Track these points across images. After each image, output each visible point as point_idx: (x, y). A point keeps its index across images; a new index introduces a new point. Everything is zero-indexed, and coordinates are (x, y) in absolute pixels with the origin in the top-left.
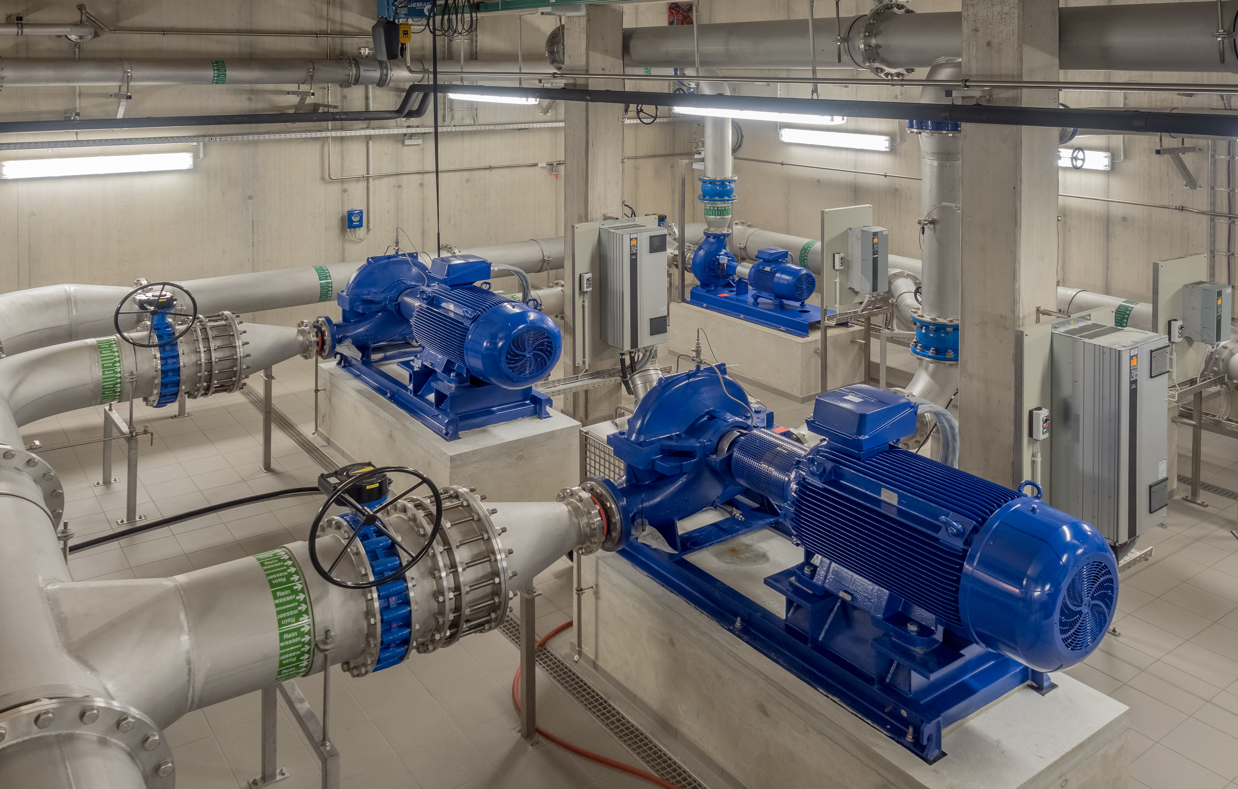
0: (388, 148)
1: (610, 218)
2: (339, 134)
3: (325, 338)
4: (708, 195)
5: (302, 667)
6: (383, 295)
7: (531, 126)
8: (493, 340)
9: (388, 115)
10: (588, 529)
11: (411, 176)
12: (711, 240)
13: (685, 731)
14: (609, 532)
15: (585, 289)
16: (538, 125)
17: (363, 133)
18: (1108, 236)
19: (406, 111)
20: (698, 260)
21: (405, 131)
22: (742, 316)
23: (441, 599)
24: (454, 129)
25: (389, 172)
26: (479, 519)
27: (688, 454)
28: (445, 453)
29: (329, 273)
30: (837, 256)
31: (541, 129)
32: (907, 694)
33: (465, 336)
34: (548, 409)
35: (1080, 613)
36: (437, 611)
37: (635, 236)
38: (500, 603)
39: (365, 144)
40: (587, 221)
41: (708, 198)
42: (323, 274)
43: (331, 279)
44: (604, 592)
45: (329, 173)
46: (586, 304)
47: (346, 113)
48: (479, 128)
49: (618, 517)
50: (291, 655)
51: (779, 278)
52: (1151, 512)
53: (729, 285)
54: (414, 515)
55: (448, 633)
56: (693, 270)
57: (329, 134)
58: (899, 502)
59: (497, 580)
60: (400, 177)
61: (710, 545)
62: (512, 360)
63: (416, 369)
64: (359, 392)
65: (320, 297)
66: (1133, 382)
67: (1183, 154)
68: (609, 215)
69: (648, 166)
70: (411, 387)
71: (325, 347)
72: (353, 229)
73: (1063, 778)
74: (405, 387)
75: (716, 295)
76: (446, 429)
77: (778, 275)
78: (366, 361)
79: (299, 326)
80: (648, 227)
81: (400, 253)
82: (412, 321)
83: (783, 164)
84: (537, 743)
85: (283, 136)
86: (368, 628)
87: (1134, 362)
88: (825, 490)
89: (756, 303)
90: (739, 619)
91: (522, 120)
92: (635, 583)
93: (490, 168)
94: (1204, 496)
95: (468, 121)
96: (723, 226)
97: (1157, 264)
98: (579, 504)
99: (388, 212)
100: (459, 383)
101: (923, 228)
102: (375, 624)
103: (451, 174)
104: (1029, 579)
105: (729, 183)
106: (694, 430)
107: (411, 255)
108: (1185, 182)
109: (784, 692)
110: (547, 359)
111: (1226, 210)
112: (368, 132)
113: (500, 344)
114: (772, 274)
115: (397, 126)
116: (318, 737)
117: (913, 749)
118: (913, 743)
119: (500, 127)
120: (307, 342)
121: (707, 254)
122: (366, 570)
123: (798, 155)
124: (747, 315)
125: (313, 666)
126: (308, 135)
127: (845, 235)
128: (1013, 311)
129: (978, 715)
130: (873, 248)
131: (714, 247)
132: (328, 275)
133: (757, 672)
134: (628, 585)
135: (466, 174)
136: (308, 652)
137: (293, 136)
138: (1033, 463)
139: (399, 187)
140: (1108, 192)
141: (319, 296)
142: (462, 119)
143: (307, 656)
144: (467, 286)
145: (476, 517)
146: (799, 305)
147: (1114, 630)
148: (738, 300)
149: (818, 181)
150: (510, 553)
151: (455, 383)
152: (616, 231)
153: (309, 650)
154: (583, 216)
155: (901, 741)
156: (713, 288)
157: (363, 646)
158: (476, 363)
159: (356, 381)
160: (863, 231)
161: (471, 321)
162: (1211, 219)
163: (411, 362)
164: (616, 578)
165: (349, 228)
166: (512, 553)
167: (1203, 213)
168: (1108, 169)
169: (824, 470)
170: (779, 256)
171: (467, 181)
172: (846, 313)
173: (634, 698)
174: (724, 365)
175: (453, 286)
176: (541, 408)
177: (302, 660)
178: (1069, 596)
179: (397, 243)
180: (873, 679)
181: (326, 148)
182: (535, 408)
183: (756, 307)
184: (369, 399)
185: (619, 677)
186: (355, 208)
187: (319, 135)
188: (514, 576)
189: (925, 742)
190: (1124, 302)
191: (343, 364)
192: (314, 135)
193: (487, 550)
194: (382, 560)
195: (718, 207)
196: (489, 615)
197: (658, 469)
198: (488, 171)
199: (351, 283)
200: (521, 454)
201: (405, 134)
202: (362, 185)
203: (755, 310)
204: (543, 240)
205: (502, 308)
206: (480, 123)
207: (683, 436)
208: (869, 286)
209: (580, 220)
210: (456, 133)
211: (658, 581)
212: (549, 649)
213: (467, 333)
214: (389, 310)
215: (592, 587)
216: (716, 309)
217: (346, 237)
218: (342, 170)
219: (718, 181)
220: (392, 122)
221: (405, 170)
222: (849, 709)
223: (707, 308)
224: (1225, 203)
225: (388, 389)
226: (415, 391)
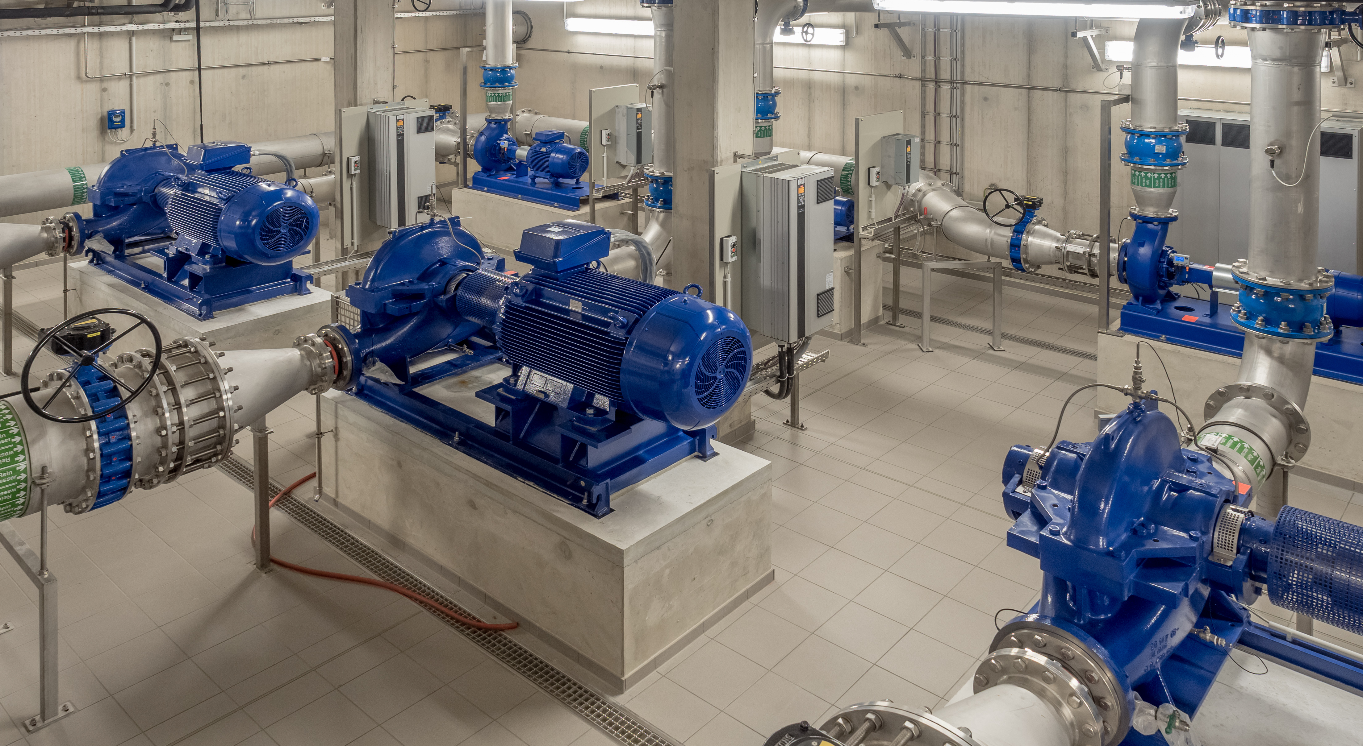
0: (153, 44)
1: (380, 102)
2: (96, 29)
3: (73, 233)
4: (489, 82)
5: (18, 505)
6: (139, 187)
7: (312, 19)
8: (245, 218)
9: (151, 9)
10: (319, 370)
11: (180, 73)
12: (493, 126)
13: (411, 541)
14: (340, 373)
15: (353, 172)
16: (321, 19)
17: (124, 28)
18: (844, 104)
19: (172, 5)
20: (479, 146)
21: (172, 26)
22: (520, 196)
23: (164, 433)
24: (227, 23)
25: (155, 70)
26: (206, 362)
27: (419, 296)
28: (197, 332)
29: (83, 174)
30: (604, 132)
31: (323, 22)
32: (585, 467)
33: (219, 216)
34: (309, 285)
35: (715, 378)
36: (160, 446)
37: (402, 117)
38: (225, 435)
39: (128, 40)
40: (356, 105)
41: (488, 84)
42: (77, 175)
43: (86, 180)
44: (343, 433)
45: (86, 72)
46: (354, 186)
47: (103, 7)
48: (255, 22)
49: (349, 358)
50: (5, 493)
51: (554, 158)
52: (818, 317)
53: (510, 169)
54: (140, 362)
55: (172, 465)
56: (475, 157)
57: (85, 30)
58: (583, 309)
59: (222, 414)
60: (167, 74)
61: (440, 378)
62: (267, 236)
63: (171, 256)
64: (111, 286)
65: (74, 199)
66: (801, 207)
67: (900, 28)
68: (379, 99)
69: (438, 59)
70: (165, 275)
71: (73, 243)
72: (114, 130)
73: (709, 518)
74: (160, 276)
75: (496, 178)
76: (200, 310)
77: (553, 155)
78: (119, 254)
79: (44, 223)
80: (417, 109)
81: (157, 144)
82: (167, 209)
83: (569, 53)
84: (271, 571)
85: (31, 33)
86: (88, 464)
87: (801, 190)
88: (526, 308)
89: (534, 183)
90: (457, 433)
91: (303, 14)
92: (369, 418)
93: (269, 63)
94: (902, 319)
95: (244, 15)
96: (504, 112)
97: (858, 119)
98: (311, 348)
99: (155, 112)
100: (214, 264)
101: (652, 93)
102: (94, 458)
103: (226, 70)
104: (673, 353)
105: (510, 69)
106: (426, 276)
107: (169, 147)
108: (902, 54)
109: (488, 484)
110: (303, 234)
111: (933, 76)
112: (130, 28)
113: (254, 222)
114: (548, 154)
115: (164, 22)
116: (36, 568)
117: (587, 510)
118: (587, 506)
119: (278, 21)
120: (53, 239)
121: (488, 140)
122: (85, 410)
123: (583, 43)
124: (525, 195)
125: (30, 503)
126: (61, 31)
127: (612, 113)
128: (713, 156)
129: (648, 481)
130: (637, 123)
131: (496, 132)
132: (83, 176)
133: (467, 472)
134: (362, 422)
135: (242, 71)
136: (25, 489)
137: (43, 32)
138: (725, 283)
139: (167, 84)
140: (843, 65)
141: (72, 199)
142: (238, 13)
143: (23, 493)
144: (226, 170)
145: (203, 360)
146: (574, 183)
147: (802, 426)
148: (517, 182)
149: (602, 67)
150: (235, 390)
151: (210, 264)
152: (383, 114)
153: (26, 487)
154: (353, 101)
155: (579, 505)
156: (494, 172)
157: (84, 482)
158: (230, 244)
159: (109, 276)
160: (628, 108)
161: (224, 202)
162: (922, 84)
163: (166, 250)
164: (352, 417)
165: (109, 129)
166: (238, 389)
167: (916, 79)
168: (843, 44)
169: (527, 290)
170: (554, 137)
171: (244, 77)
172: (614, 186)
173: (368, 524)
174: (458, 218)
175: (210, 171)
176: (301, 285)
177: (18, 497)
178: (704, 364)
179: (154, 135)
180: (558, 459)
181: (82, 46)
182: (296, 285)
183: (534, 187)
184: (122, 291)
185: (356, 508)
186: (116, 108)
187: (73, 31)
188: (239, 410)
189: (594, 501)
190: (850, 160)
191: (95, 262)
192: (67, 31)
193: (213, 389)
194: (103, 401)
195: (499, 94)
196: (215, 447)
197: (389, 312)
198: (266, 67)
199: (102, 177)
200: (278, 328)
201: (173, 30)
202: (124, 84)
203: (532, 190)
204: (324, 134)
205: (257, 188)
206: (257, 17)
207: (416, 281)
208: (633, 158)
209: (349, 105)
210: (231, 28)
211: (390, 414)
212: (293, 496)
213: (220, 213)
214: (145, 202)
215: (332, 431)
216: (496, 192)
217: (106, 138)
218: (101, 68)
219: (499, 68)
220: (158, 16)
221: (174, 67)
222: (540, 489)
223: (487, 191)
224: (933, 70)
225: (141, 281)
226: (170, 279)
